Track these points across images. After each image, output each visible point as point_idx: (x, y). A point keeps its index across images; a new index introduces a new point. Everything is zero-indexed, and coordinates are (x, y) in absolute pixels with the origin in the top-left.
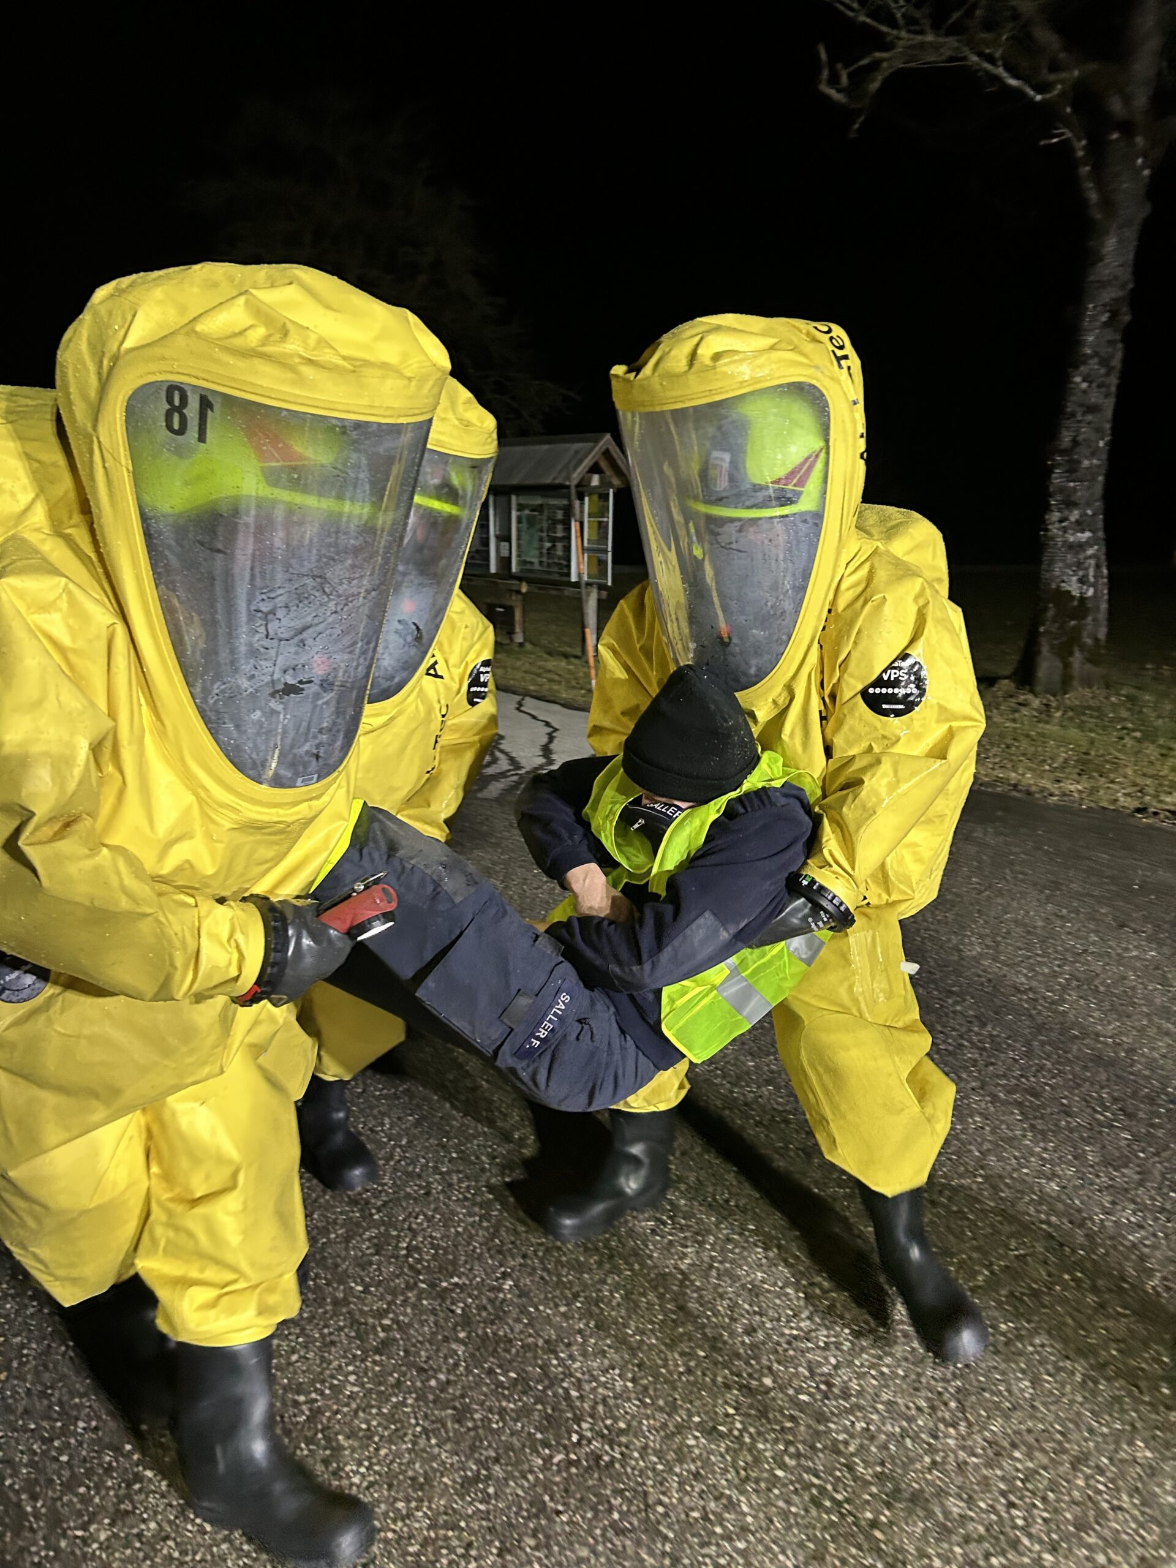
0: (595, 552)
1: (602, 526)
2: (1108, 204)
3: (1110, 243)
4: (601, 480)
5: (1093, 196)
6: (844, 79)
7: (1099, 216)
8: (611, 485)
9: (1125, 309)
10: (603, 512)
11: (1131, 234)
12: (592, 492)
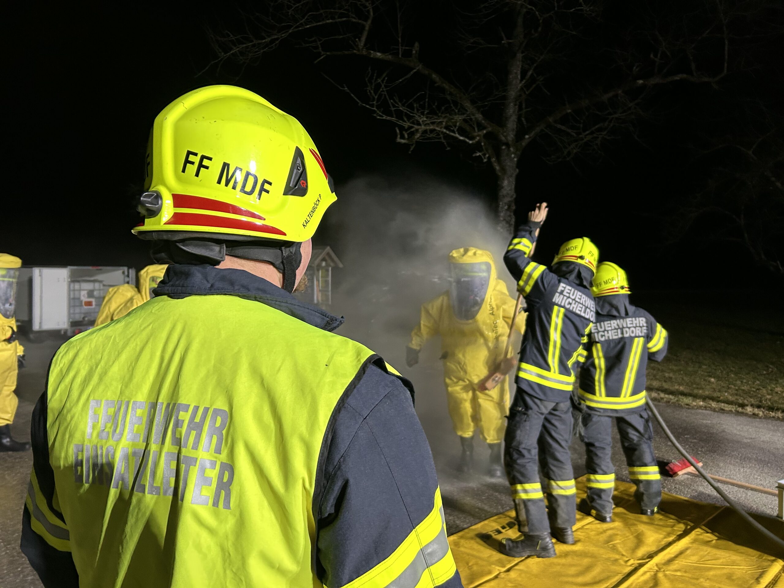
0: (323, 291)
1: (326, 282)
2: (503, 169)
3: (506, 183)
4: (326, 264)
5: (497, 168)
6: (406, 136)
7: (500, 174)
8: (330, 266)
9: (513, 204)
10: (327, 276)
11: (513, 180)
12: (323, 268)
